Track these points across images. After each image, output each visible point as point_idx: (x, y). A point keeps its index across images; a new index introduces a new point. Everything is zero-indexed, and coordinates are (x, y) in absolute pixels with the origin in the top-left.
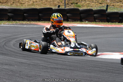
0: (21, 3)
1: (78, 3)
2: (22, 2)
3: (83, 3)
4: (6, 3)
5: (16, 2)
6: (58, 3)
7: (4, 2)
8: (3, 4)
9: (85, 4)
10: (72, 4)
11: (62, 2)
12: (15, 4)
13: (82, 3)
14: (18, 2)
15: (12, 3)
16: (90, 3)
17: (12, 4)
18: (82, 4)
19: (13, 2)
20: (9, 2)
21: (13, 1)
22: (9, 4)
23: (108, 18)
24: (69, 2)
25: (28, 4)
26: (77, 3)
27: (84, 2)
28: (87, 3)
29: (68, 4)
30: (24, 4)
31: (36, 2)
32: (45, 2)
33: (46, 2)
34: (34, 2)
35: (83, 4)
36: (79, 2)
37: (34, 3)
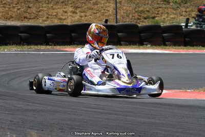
0: (61, 19)
1: (157, 17)
2: (61, 17)
3: (165, 17)
4: (35, 19)
5: (52, 17)
6: (123, 17)
7: (32, 17)
8: (30, 20)
9: (168, 18)
10: (145, 19)
11: (128, 16)
12: (50, 20)
13: (163, 17)
14: (55, 17)
15: (44, 18)
16: (176, 16)
17: (46, 21)
18: (162, 19)
19: (48, 18)
20: (40, 17)
21: (47, 16)
22: (41, 21)
23: (186, 39)
24: (140, 16)
25: (72, 20)
26: (154, 18)
27: (166, 15)
28: (172, 16)
29: (138, 19)
30: (64, 19)
31: (86, 16)
32: (99, 17)
33: (102, 17)
34: (81, 17)
35: (164, 19)
36: (158, 15)
37: (83, 18)
